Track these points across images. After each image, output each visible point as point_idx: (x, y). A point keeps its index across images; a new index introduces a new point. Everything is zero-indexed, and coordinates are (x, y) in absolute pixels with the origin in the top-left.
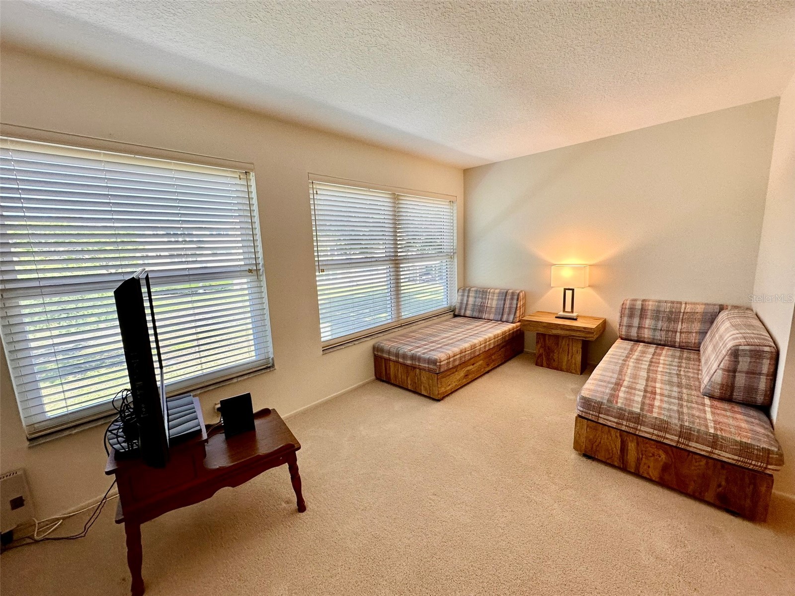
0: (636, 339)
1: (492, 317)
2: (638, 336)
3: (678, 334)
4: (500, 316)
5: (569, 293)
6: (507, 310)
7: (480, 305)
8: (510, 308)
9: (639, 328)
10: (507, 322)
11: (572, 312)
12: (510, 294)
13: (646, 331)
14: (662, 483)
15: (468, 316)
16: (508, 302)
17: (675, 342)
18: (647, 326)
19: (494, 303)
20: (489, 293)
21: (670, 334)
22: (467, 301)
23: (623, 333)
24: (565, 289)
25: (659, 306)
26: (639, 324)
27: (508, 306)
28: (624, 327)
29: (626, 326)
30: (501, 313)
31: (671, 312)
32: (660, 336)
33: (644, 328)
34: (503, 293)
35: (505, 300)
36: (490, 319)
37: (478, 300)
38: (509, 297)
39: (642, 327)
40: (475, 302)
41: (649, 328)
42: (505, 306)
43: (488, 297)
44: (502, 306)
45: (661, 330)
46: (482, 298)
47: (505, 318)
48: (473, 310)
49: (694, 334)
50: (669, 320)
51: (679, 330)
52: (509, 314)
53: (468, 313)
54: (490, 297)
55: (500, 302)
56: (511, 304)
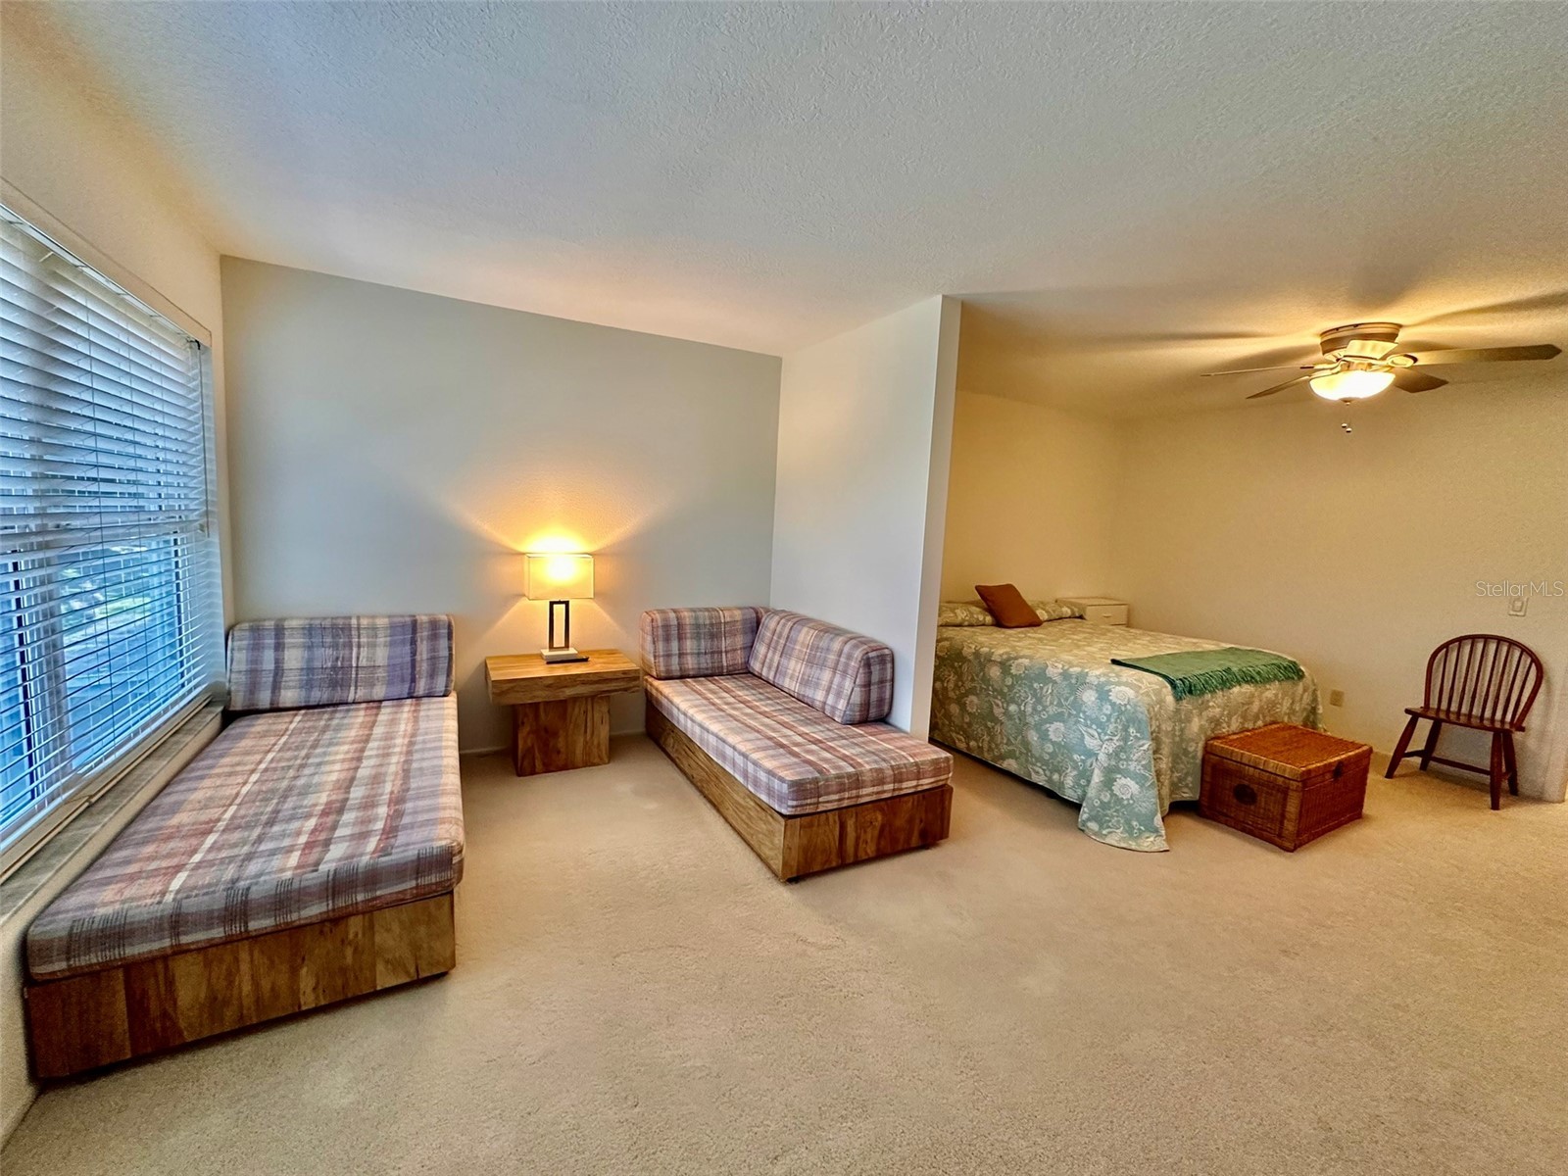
0: (679, 674)
1: (379, 692)
2: (681, 669)
3: (724, 655)
4: (407, 686)
5: (559, 609)
6: (423, 667)
7: (334, 668)
8: (433, 660)
9: (681, 655)
10: (429, 696)
11: (567, 646)
12: (427, 625)
13: (689, 657)
14: (881, 855)
15: (288, 705)
16: (423, 648)
17: (722, 667)
18: (688, 651)
19: (381, 656)
20: (358, 629)
21: (716, 656)
22: (278, 662)
23: (662, 668)
24: (552, 604)
25: (696, 618)
26: (679, 650)
27: (425, 656)
28: (661, 659)
29: (663, 656)
30: (408, 678)
31: (712, 625)
32: (706, 662)
33: (687, 654)
34: (403, 626)
35: (413, 642)
36: (376, 698)
37: (319, 652)
38: (423, 634)
39: (683, 654)
40: (310, 660)
41: (692, 654)
42: (418, 658)
43: (355, 640)
44: (408, 659)
45: (706, 653)
46: (335, 646)
47: (421, 687)
48: (308, 685)
49: (739, 652)
50: (713, 636)
51: (724, 650)
52: (432, 675)
53: (289, 696)
54: (363, 640)
55: (398, 650)
56: (433, 650)
